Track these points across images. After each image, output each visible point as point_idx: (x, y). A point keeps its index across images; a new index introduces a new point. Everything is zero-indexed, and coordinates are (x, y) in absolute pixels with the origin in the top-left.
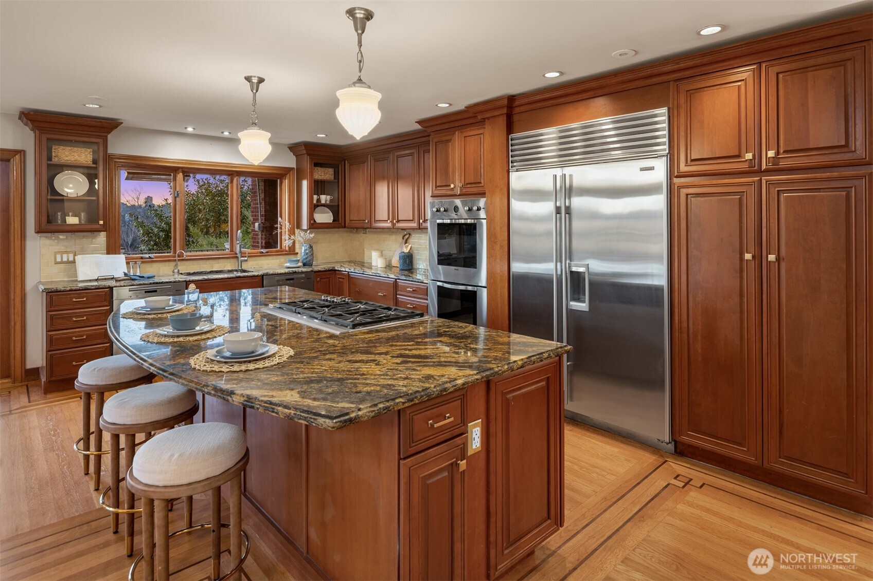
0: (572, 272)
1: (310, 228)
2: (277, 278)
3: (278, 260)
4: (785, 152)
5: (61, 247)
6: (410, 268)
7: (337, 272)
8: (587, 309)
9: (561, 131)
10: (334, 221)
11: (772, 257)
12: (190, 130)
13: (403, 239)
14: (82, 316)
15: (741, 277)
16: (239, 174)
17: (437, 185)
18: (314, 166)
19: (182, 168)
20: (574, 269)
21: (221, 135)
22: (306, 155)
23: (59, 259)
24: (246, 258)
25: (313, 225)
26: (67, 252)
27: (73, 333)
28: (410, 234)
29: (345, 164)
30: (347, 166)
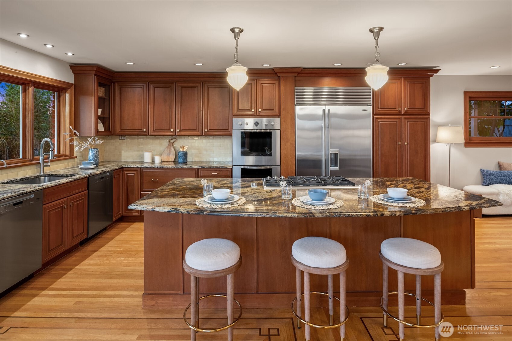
0: (331, 154)
1: (96, 136)
3: (63, 164)
4: (410, 108)
6: (185, 161)
7: (124, 169)
8: (338, 170)
9: (315, 89)
10: (105, 130)
11: (406, 143)
13: (169, 142)
15: (397, 151)
17: (239, 109)
18: (98, 85)
20: (333, 152)
22: (93, 75)
24: (49, 164)
25: (98, 134)
28: (176, 139)
29: (114, 87)
30: (117, 88)
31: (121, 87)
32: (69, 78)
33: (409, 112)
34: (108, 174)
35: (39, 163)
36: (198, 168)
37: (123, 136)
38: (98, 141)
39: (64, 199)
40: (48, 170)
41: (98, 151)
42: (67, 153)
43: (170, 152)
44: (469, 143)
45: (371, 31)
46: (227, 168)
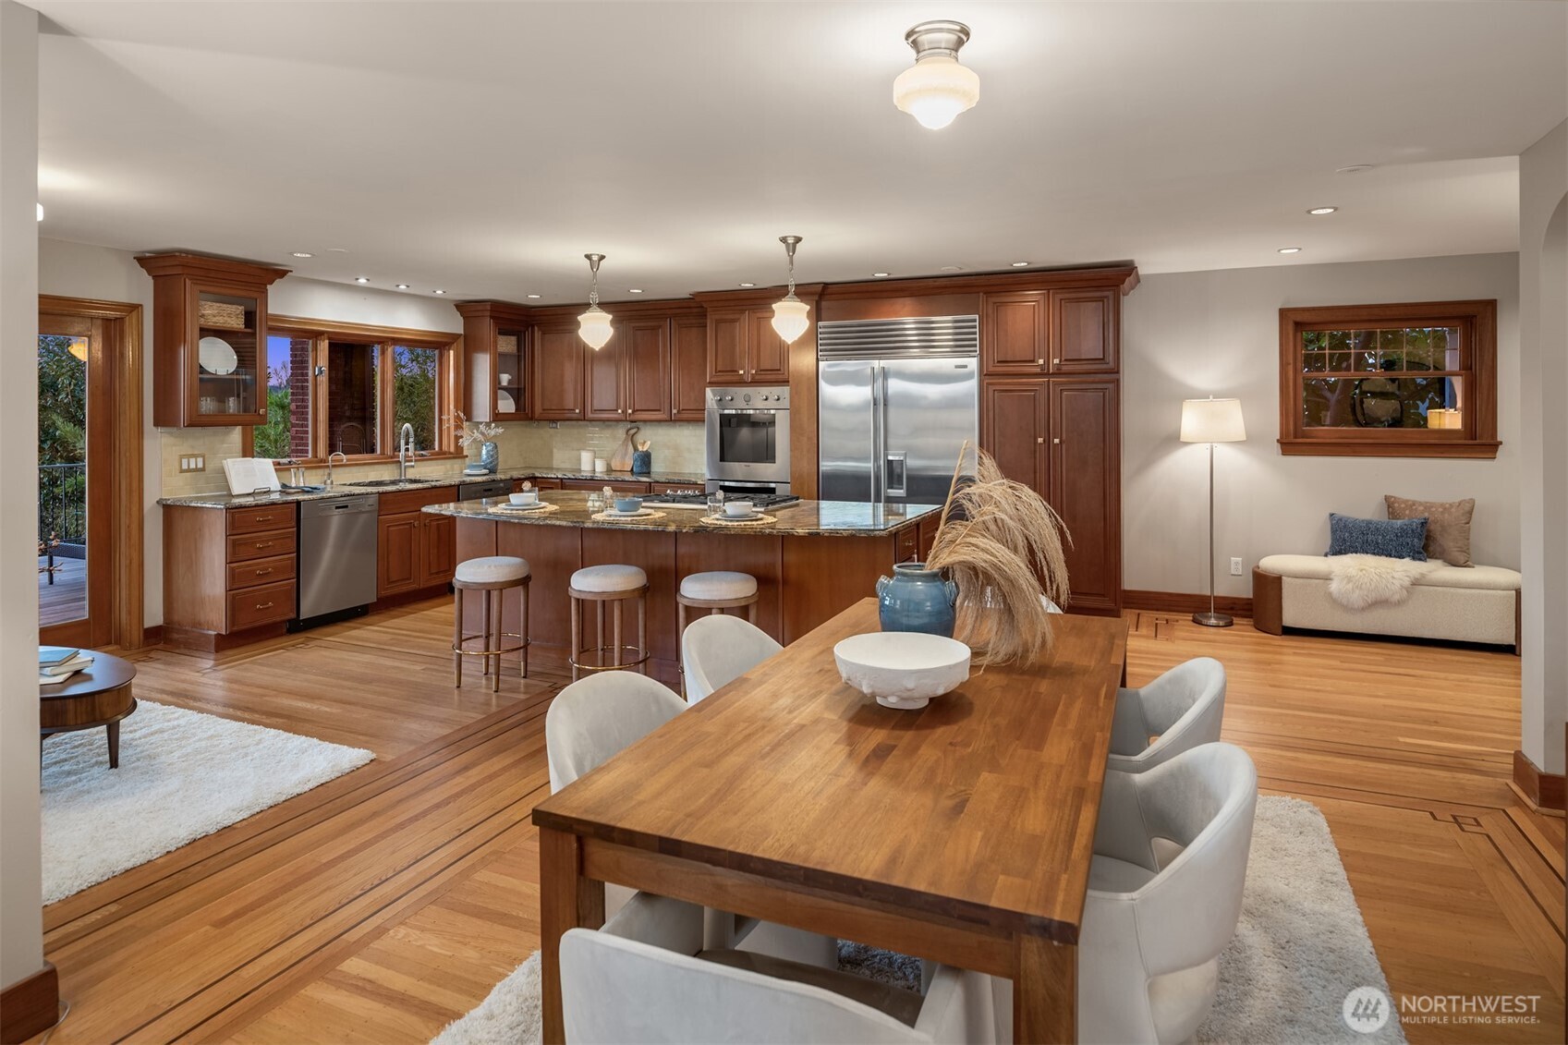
0: (888, 461)
1: (494, 421)
2: (474, 488)
4: (1066, 360)
5: (185, 449)
6: (644, 471)
7: (539, 479)
8: (905, 495)
10: (516, 410)
11: (1057, 441)
12: (362, 281)
13: (627, 433)
14: (268, 541)
15: (1035, 458)
16: (395, 341)
17: (718, 369)
18: (500, 334)
19: (327, 332)
20: (890, 458)
21: (395, 289)
22: (489, 318)
23: (185, 467)
24: (413, 464)
25: (498, 417)
26: (195, 456)
27: (258, 564)
28: (638, 428)
29: (533, 332)
30: (537, 334)
31: (544, 333)
32: (455, 325)
33: (1065, 368)
34: (502, 485)
35: (399, 462)
36: (650, 483)
37: (554, 421)
38: (495, 431)
39: (415, 513)
40: (411, 474)
41: (496, 447)
42: (452, 449)
43: (626, 454)
44: (1292, 443)
45: (784, 240)
46: (697, 484)
